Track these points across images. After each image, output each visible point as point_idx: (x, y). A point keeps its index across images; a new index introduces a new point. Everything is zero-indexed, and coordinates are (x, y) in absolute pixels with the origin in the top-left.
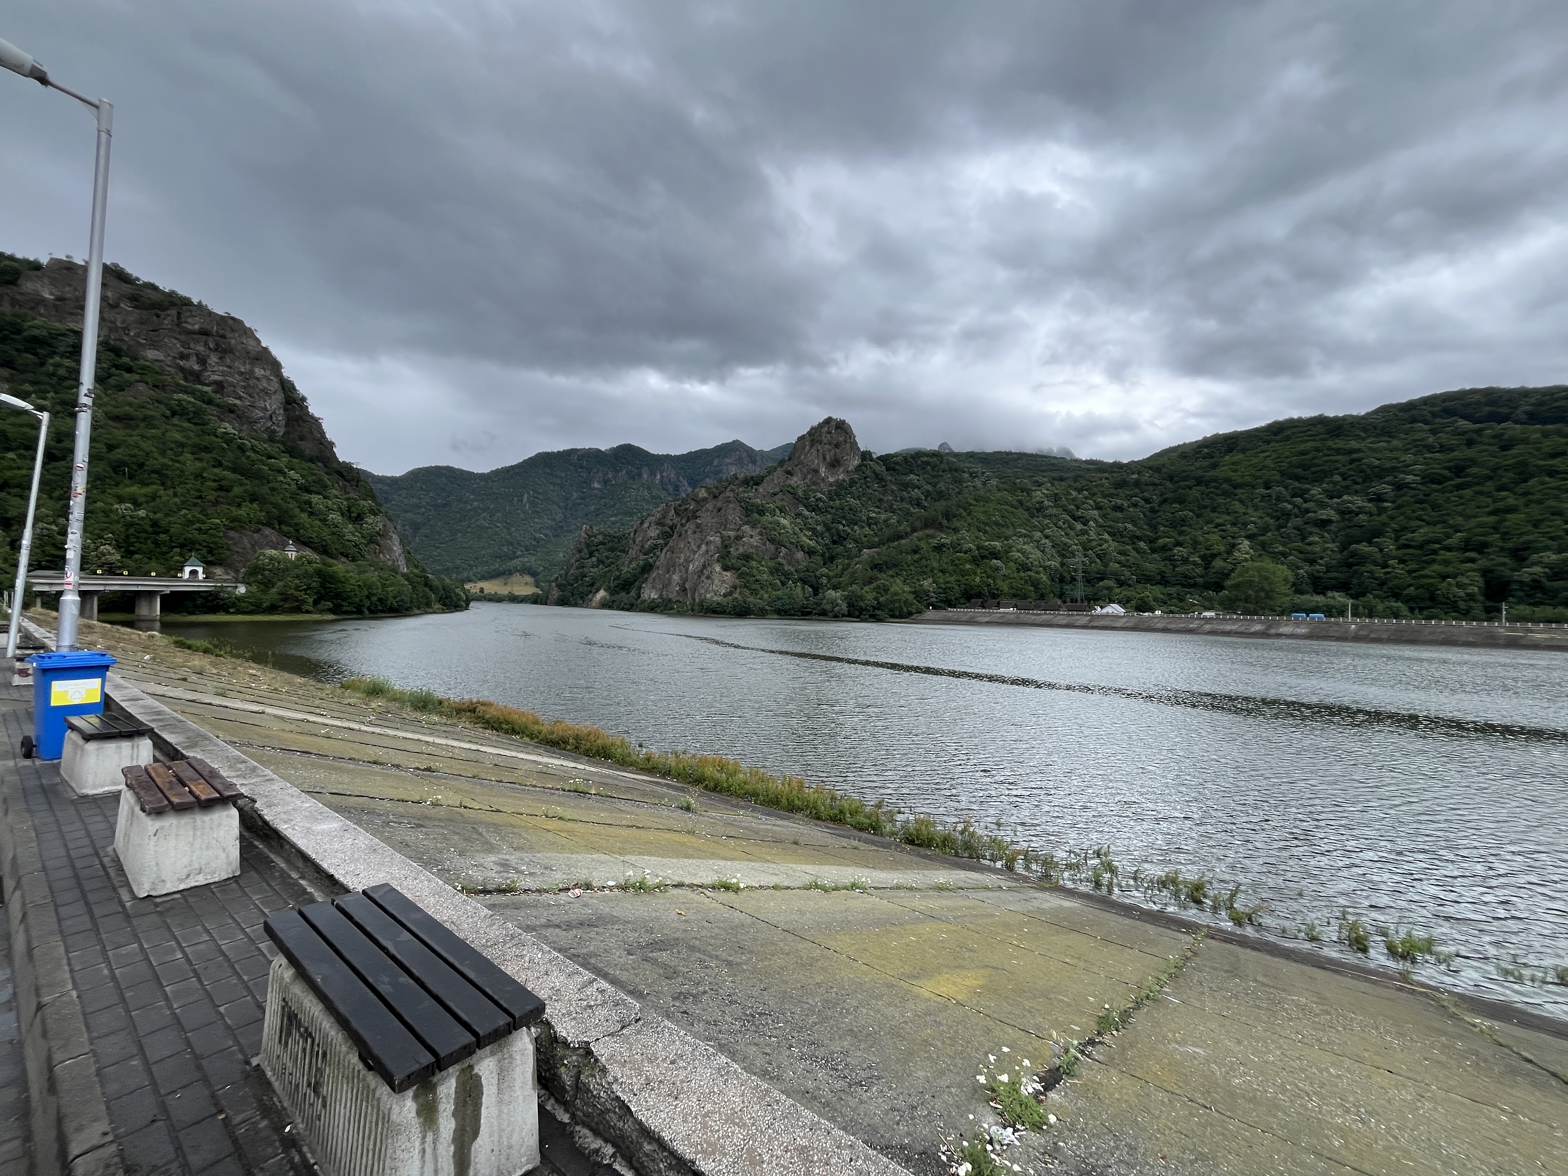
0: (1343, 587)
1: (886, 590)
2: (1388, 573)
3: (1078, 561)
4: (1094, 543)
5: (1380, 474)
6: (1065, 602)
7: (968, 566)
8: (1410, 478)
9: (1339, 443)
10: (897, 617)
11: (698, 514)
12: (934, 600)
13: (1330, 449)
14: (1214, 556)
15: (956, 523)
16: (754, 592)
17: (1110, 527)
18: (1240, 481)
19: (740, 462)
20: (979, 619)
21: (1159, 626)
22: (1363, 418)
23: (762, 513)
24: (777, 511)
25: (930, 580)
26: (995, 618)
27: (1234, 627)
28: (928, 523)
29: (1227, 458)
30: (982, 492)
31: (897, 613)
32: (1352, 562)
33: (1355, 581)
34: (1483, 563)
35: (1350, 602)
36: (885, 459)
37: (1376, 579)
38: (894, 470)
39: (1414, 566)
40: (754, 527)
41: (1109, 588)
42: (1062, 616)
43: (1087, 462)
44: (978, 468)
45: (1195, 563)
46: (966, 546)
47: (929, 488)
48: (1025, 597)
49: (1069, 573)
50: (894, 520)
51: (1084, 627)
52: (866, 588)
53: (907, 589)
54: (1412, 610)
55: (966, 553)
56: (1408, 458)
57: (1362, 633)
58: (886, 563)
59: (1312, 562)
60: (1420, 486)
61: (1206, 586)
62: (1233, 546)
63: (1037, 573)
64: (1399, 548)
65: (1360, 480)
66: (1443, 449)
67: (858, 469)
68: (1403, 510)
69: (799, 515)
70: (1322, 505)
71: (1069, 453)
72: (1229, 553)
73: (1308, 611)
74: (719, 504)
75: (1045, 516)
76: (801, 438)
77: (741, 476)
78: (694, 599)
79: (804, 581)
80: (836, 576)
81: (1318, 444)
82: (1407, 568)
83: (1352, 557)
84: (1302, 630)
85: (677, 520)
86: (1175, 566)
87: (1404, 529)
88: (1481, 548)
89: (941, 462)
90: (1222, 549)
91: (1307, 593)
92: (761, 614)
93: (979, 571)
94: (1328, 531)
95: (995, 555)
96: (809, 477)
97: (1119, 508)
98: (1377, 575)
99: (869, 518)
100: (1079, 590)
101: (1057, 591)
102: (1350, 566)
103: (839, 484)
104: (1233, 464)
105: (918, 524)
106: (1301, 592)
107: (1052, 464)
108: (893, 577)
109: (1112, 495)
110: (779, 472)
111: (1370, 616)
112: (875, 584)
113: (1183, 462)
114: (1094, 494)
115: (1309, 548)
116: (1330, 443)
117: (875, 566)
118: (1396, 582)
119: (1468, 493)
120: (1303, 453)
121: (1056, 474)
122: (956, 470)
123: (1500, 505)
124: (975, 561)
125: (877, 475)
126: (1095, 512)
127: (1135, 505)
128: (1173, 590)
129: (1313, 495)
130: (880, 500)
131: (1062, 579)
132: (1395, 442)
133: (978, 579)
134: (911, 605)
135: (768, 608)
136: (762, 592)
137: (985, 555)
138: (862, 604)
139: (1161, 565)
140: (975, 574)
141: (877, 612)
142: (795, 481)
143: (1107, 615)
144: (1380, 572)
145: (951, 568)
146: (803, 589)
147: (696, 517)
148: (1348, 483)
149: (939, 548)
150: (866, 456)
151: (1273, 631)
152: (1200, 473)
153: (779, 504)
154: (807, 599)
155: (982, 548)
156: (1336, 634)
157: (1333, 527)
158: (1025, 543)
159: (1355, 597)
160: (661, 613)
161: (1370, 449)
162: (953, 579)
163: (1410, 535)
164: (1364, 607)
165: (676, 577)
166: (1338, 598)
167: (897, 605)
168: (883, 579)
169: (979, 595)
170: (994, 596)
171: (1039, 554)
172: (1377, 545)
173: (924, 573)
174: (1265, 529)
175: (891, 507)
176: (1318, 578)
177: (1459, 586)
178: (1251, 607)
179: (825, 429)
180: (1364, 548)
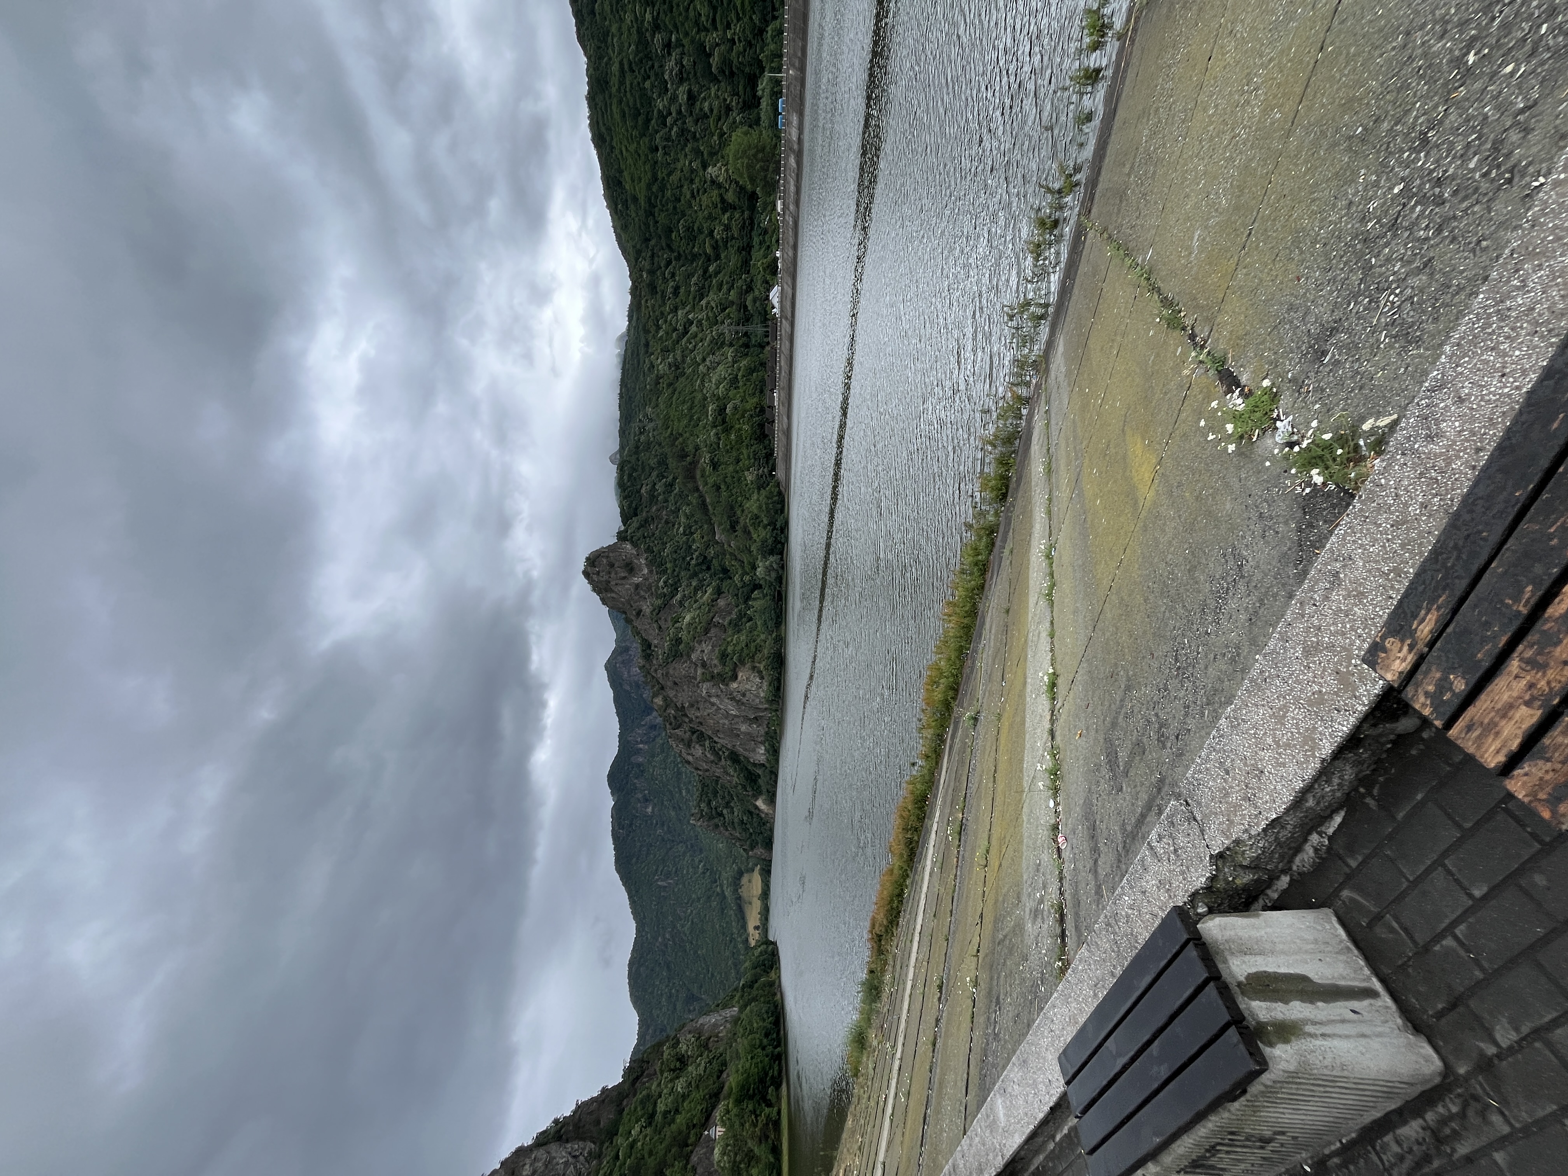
0: (753, 81)
1: (757, 517)
2: (739, 38)
3: (727, 329)
4: (710, 314)
5: (643, 43)
6: (768, 343)
7: (733, 437)
8: (648, 17)
9: (614, 81)
10: (783, 506)
11: (678, 704)
12: (766, 470)
13: (619, 90)
14: (723, 200)
15: (690, 448)
16: (758, 649)
17: (695, 298)
18: (649, 175)
19: (627, 663)
20: (785, 427)
21: (791, 253)
22: (589, 58)
23: (679, 641)
24: (677, 625)
25: (746, 473)
26: (783, 410)
27: (792, 183)
28: (690, 474)
29: (627, 187)
30: (660, 423)
31: (779, 506)
32: (729, 72)
33: (747, 70)
35: (767, 74)
36: (626, 517)
37: (745, 50)
38: (636, 509)
39: (733, 15)
40: (692, 649)
41: (755, 301)
42: (782, 345)
43: (630, 321)
44: (635, 426)
45: (730, 219)
46: (713, 438)
47: (654, 474)
48: (763, 381)
49: (738, 339)
50: (687, 509)
51: (792, 325)
52: (755, 536)
53: (755, 496)
54: (775, 18)
55: (719, 439)
56: (628, 17)
57: (797, 64)
58: (729, 517)
59: (729, 109)
60: (656, 8)
61: (752, 208)
62: (713, 182)
63: (739, 370)
64: (716, 29)
65: (650, 63)
67: (635, 545)
68: (679, 24)
69: (681, 604)
70: (674, 99)
71: (621, 338)
72: (720, 186)
73: (776, 113)
74: (669, 684)
75: (684, 361)
76: (604, 601)
77: (642, 662)
78: (766, 709)
79: (748, 598)
80: (743, 567)
81: (615, 101)
82: (735, 21)
83: (724, 72)
84: (795, 119)
85: (686, 727)
86: (733, 238)
87: (697, 23)
89: (629, 462)
90: (716, 192)
91: (759, 114)
92: (781, 642)
93: (737, 426)
94: (700, 93)
95: (722, 410)
96: (642, 593)
97: (676, 290)
98: (741, 49)
99: (684, 534)
100: (757, 329)
101: (757, 350)
102: (732, 74)
103: (650, 563)
104: (633, 181)
105: (690, 485)
106: (758, 121)
107: (632, 355)
108: (743, 511)
109: (663, 296)
110: (636, 623)
111: (781, 56)
112: (751, 529)
113: (631, 229)
114: (662, 313)
115: (715, 112)
116: (614, 90)
117: (733, 528)
118: (748, 32)
120: (624, 116)
121: (642, 351)
122: (637, 447)
124: (727, 431)
125: (641, 526)
126: (680, 312)
127: (673, 275)
128: (756, 240)
129: (664, 106)
130: (667, 522)
131: (746, 345)
132: (614, 29)
133: (746, 427)
134: (771, 492)
135: (774, 635)
136: (758, 641)
137: (722, 420)
138: (770, 541)
139: (732, 251)
140: (740, 429)
141: (778, 526)
142: (647, 608)
143: (781, 302)
144: (739, 47)
145: (734, 454)
146: (755, 599)
147: (683, 707)
148: (652, 73)
149: (715, 465)
150: (622, 536)
151: (796, 147)
152: (641, 212)
153: (670, 624)
154: (765, 596)
155: (714, 423)
156: (798, 88)
157: (695, 89)
158: (710, 381)
159: (762, 70)
160: (779, 742)
161: (619, 54)
162: (745, 451)
163: (703, 18)
164: (772, 61)
165: (744, 728)
166: (763, 85)
167: (771, 506)
168: (745, 520)
169: (761, 426)
170: (762, 411)
171: (721, 367)
172: (713, 48)
173: (739, 480)
174: (698, 152)
175: (673, 512)
176: (744, 102)
178: (772, 166)
179: (595, 577)
180: (715, 61)
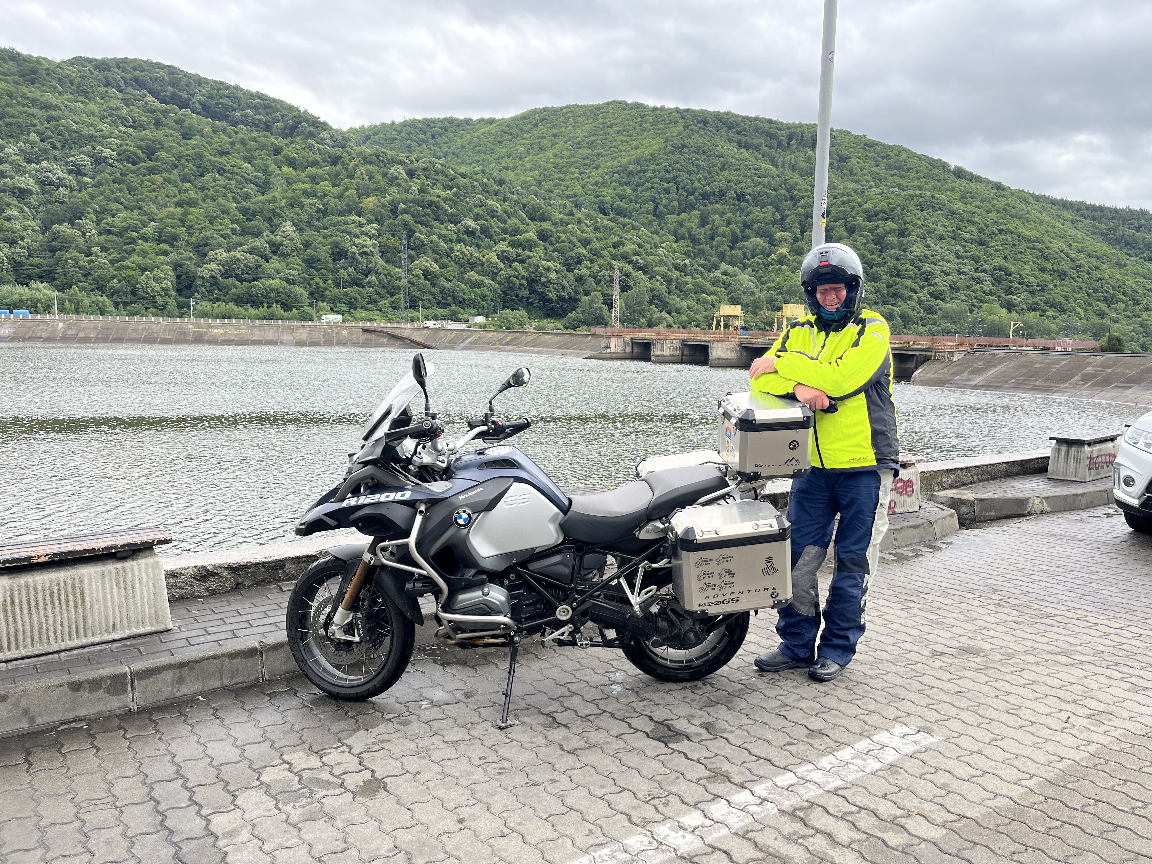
0: (47, 276)
2: (93, 261)
5: (79, 140)
8: (107, 152)
9: (34, 93)
13: (24, 97)
32: (55, 246)
33: (59, 270)
34: (173, 256)
35: (56, 295)
37: (80, 268)
39: (115, 255)
54: (116, 305)
56: (105, 127)
57: (70, 332)
59: (12, 243)
60: (117, 164)
64: (100, 234)
65: (59, 145)
66: (136, 125)
68: (102, 188)
70: (19, 170)
73: (11, 307)
81: (11, 88)
82: (110, 258)
83: (55, 239)
84: (6, 331)
87: (104, 211)
88: (172, 240)
91: (9, 282)
94: (27, 204)
98: (81, 263)
102: (53, 250)
111: (77, 312)
115: (6, 224)
116: (24, 90)
118: (100, 272)
119: (158, 178)
123: (184, 196)
129: (9, 155)
132: (91, 106)
144: (84, 261)
148: (47, 146)
156: (44, 335)
157: (33, 200)
159: (60, 289)
161: (67, 107)
163: (110, 219)
164: (71, 302)
166: (43, 290)
172: (80, 228)
176: (21, 264)
177: (157, 280)
180: (65, 229)
